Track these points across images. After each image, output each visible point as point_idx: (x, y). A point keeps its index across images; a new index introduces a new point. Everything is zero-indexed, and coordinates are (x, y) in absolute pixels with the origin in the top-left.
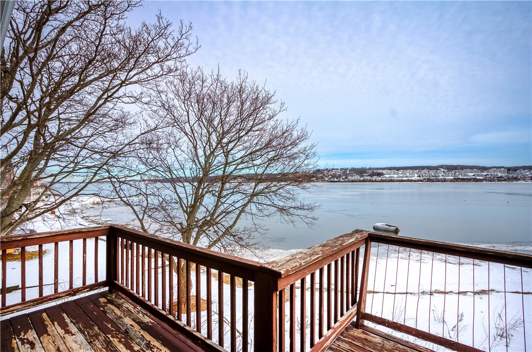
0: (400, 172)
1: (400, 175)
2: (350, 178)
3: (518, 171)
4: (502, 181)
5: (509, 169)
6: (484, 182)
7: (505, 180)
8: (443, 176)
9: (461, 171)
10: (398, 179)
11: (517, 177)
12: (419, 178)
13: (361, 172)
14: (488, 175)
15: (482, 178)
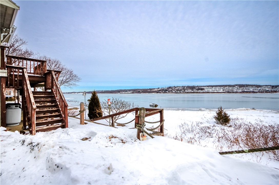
0: (213, 88)
1: (213, 90)
2: (186, 91)
3: (277, 88)
4: (268, 92)
5: (273, 87)
6: (258, 93)
7: (269, 92)
8: (236, 90)
9: (246, 87)
10: (212, 91)
11: (276, 90)
12: (223, 91)
13: (192, 88)
14: (261, 89)
15: (257, 91)
